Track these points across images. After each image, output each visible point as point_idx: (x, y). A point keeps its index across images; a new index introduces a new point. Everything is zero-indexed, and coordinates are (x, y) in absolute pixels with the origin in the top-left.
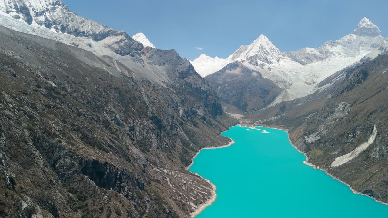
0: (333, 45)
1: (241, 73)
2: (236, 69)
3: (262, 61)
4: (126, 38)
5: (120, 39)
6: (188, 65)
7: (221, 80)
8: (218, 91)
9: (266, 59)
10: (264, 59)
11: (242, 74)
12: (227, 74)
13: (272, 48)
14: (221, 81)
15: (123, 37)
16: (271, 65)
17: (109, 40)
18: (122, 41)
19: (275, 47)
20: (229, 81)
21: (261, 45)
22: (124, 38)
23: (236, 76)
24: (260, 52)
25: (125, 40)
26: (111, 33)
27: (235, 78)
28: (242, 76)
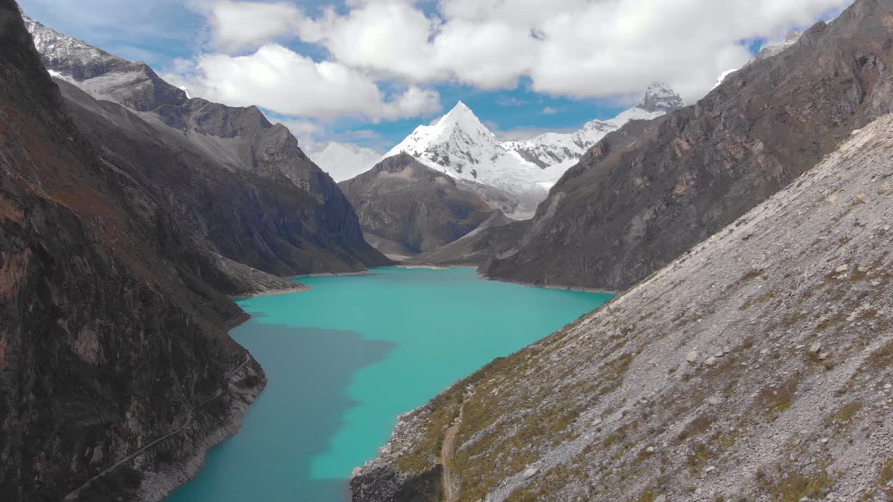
0: (602, 129)
1: (412, 177)
2: (403, 169)
3: (459, 157)
4: (149, 76)
5: (135, 77)
6: (285, 136)
7: (369, 190)
8: (362, 214)
9: (468, 154)
10: (463, 152)
11: (415, 180)
12: (381, 179)
13: (482, 133)
14: (370, 193)
15: (141, 74)
16: (476, 167)
17: (110, 79)
18: (139, 81)
19: (486, 130)
20: (385, 192)
21: (457, 123)
22: (145, 77)
23: (402, 182)
24: (454, 138)
25: (147, 79)
26: (115, 66)
27: (398, 188)
28: (413, 183)
